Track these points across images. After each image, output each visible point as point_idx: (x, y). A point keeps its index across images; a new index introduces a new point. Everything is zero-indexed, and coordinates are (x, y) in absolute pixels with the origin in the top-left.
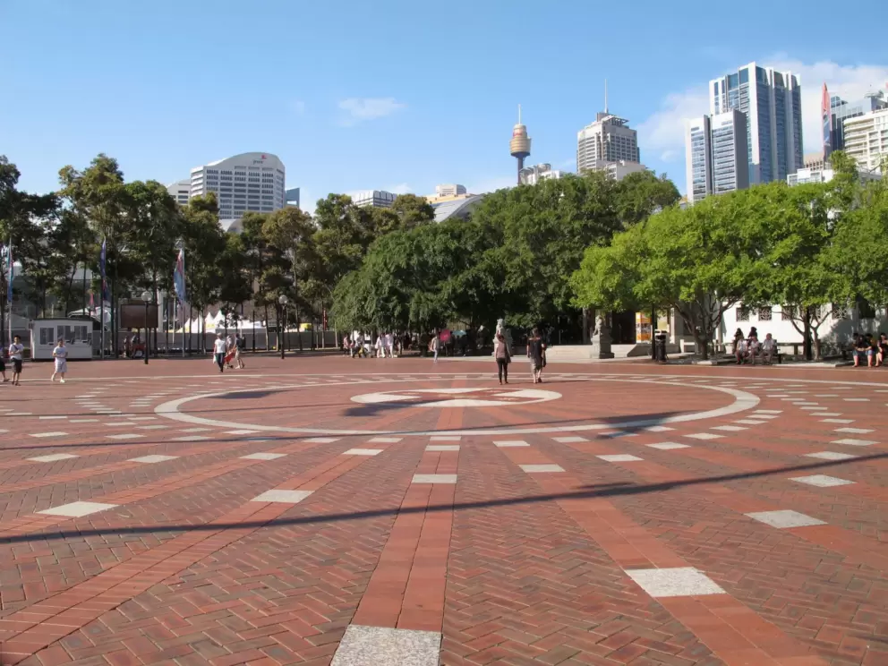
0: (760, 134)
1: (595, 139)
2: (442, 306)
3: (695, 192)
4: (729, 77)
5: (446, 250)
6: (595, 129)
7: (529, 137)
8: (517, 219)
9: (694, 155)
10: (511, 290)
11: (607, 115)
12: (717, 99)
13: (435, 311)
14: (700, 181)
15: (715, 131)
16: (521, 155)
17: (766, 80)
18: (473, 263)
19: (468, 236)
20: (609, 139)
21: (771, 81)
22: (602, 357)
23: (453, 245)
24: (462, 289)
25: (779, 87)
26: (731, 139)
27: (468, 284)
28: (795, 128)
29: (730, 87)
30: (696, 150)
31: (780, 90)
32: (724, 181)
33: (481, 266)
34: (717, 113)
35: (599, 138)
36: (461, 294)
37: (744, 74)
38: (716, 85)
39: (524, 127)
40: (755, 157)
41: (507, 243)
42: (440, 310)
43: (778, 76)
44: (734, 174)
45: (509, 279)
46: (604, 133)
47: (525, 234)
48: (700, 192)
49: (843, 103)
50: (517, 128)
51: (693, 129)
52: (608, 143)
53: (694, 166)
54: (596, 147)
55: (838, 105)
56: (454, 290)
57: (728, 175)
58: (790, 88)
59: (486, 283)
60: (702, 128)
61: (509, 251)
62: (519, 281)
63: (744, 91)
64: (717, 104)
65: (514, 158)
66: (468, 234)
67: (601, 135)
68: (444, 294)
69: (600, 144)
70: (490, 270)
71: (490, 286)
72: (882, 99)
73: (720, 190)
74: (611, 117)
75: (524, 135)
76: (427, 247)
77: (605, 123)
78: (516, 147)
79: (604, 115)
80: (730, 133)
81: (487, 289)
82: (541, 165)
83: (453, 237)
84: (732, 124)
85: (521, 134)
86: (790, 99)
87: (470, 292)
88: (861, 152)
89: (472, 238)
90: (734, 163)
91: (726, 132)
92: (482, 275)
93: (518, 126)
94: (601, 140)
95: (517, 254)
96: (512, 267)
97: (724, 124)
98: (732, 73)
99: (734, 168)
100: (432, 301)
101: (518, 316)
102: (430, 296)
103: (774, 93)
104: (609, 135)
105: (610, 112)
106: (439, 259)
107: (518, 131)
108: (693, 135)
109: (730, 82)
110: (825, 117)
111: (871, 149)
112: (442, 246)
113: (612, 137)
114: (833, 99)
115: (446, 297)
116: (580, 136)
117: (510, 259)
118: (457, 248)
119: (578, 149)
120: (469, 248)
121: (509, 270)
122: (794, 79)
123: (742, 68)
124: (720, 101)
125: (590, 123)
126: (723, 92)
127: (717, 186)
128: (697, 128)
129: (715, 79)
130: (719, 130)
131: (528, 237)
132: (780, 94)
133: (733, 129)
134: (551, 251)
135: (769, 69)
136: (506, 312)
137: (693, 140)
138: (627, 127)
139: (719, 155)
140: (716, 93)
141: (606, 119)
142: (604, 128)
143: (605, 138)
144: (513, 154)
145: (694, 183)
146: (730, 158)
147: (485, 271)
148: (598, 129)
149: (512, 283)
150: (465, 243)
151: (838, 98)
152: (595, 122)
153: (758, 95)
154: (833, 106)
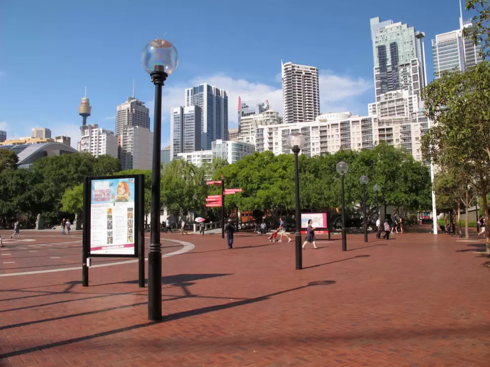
0: (207, 118)
1: (127, 111)
2: (14, 208)
3: (174, 145)
4: (195, 88)
5: (18, 184)
6: (126, 106)
7: (90, 106)
8: (49, 172)
9: (174, 126)
10: (45, 202)
11: (134, 99)
12: (188, 98)
13: (10, 210)
14: (177, 139)
15: (186, 115)
16: (85, 115)
17: (212, 92)
18: (29, 190)
19: (28, 178)
20: (134, 112)
21: (214, 93)
22: (77, 229)
23: (21, 181)
24: (23, 201)
25: (218, 96)
26: (193, 119)
27: (26, 199)
28: (224, 116)
29: (195, 93)
30: (176, 123)
31: (218, 97)
32: (189, 140)
33: (32, 191)
34: (188, 105)
35: (128, 110)
36: (23, 203)
37: (201, 88)
38: (188, 91)
39: (88, 100)
40: (205, 129)
41: (45, 181)
42: (12, 209)
43: (218, 91)
44: (194, 137)
45: (45, 197)
46: (132, 108)
47: (52, 179)
48: (177, 145)
49: (247, 107)
50: (84, 100)
51: (175, 113)
52: (133, 114)
53: (174, 131)
54: (126, 116)
55: (245, 107)
56: (19, 201)
57: (191, 137)
58: (223, 97)
59: (34, 198)
60: (179, 113)
61: (45, 185)
62: (49, 198)
63: (201, 96)
64: (188, 101)
65: (81, 116)
66: (28, 177)
67: (130, 109)
68: (15, 203)
69: (129, 114)
70: (36, 193)
71: (36, 200)
72: (263, 107)
73: (187, 144)
74: (135, 100)
75: (87, 104)
76: (9, 182)
77: (132, 103)
78: (82, 110)
79: (131, 99)
80: (193, 116)
81: (34, 201)
82: (93, 125)
83: (21, 178)
84: (194, 112)
85: (85, 103)
86: (223, 102)
87: (27, 202)
88: (247, 133)
89: (30, 179)
90: (194, 131)
91: (191, 115)
92: (32, 195)
93: (84, 99)
94: (130, 112)
95: (49, 187)
96: (46, 192)
97: (190, 111)
98: (196, 86)
99: (194, 134)
100: (9, 206)
101: (48, 212)
102: (8, 203)
103: (215, 99)
104: (134, 109)
105: (135, 97)
106: (14, 188)
107: (84, 102)
108: (174, 115)
109: (195, 91)
110: (239, 112)
111: (252, 132)
112: (16, 182)
113: (135, 111)
114: (243, 104)
115: (15, 204)
116: (118, 108)
117: (46, 189)
118: (22, 183)
119: (117, 115)
120: (28, 183)
121: (45, 193)
122: (225, 93)
123: (200, 85)
124: (190, 100)
125: (124, 102)
126: (191, 95)
127: (185, 143)
128: (177, 112)
129: (188, 88)
130: (188, 114)
131: (54, 180)
132: (218, 99)
133: (194, 115)
134: (63, 186)
135: (213, 87)
136: (43, 211)
137: (174, 118)
138: (144, 106)
139: (187, 127)
140: (188, 95)
141: (133, 101)
142: (131, 106)
143: (132, 111)
144: (80, 114)
145: (174, 140)
146: (192, 129)
147: (34, 193)
148: (129, 106)
149: (45, 199)
150: (27, 180)
151: (245, 104)
152: (127, 102)
153: (208, 99)
154: (243, 108)
